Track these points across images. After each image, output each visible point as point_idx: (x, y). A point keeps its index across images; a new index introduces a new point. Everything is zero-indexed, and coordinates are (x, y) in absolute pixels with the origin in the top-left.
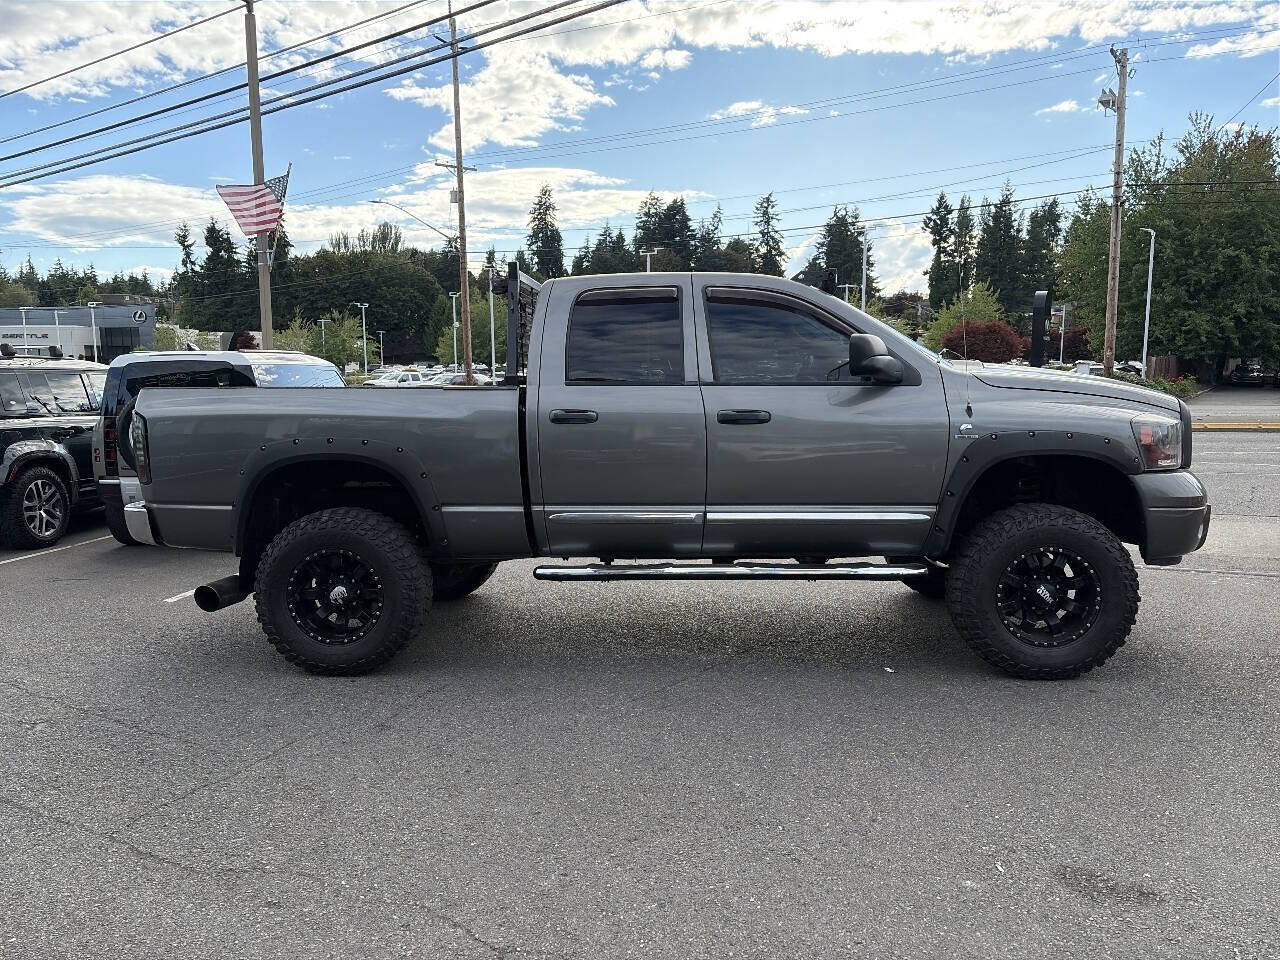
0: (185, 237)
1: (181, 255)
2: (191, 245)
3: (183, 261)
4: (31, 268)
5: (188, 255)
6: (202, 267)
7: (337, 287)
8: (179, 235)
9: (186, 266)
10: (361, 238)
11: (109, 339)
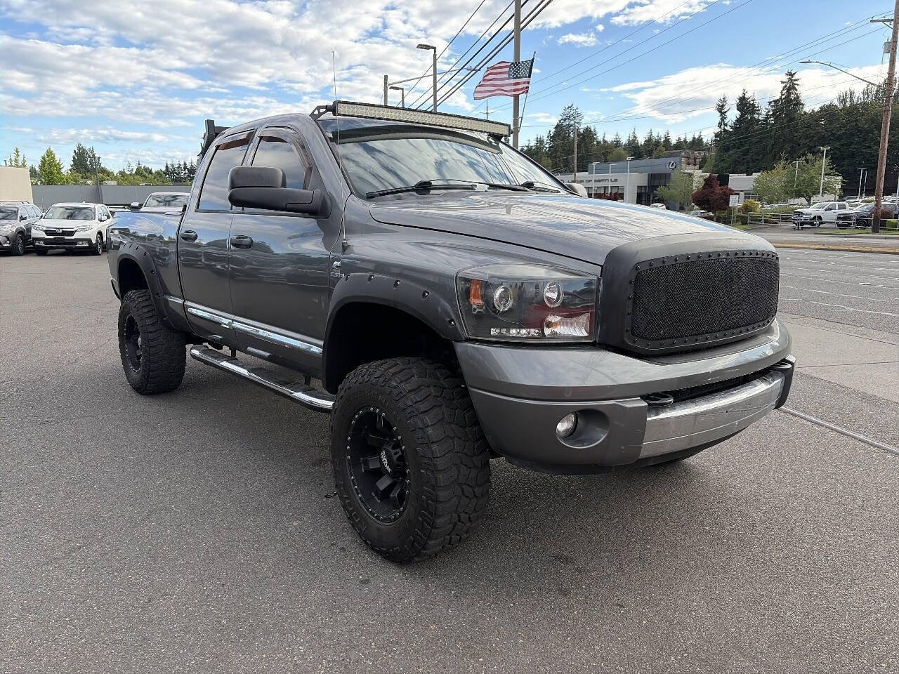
0: (723, 106)
1: (718, 120)
2: (726, 112)
3: (719, 123)
4: (635, 137)
5: (723, 119)
6: (731, 127)
7: (833, 134)
8: (719, 106)
9: (720, 127)
10: (866, 92)
11: (652, 181)
